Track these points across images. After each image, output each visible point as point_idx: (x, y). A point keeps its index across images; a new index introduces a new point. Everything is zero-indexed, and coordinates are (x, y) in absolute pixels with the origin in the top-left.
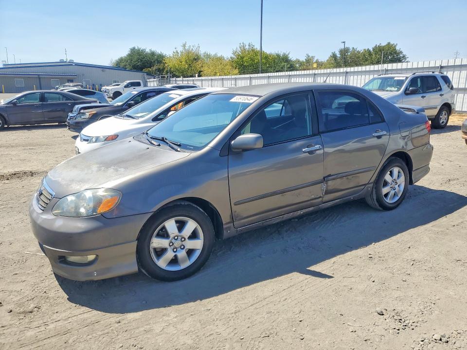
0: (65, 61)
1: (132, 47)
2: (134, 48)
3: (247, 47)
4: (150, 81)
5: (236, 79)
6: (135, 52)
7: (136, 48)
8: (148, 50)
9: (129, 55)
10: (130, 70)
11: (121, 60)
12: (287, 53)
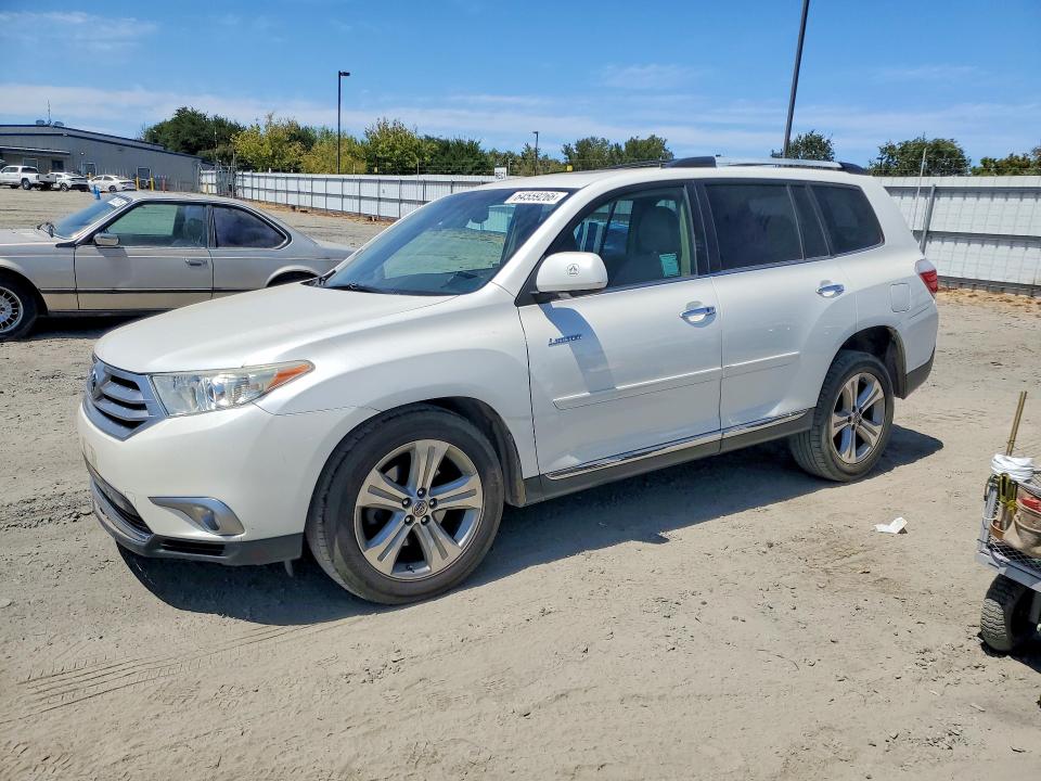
0: (46, 123)
1: (180, 107)
2: (185, 109)
3: (390, 126)
4: (206, 174)
5: (360, 181)
6: (186, 119)
7: (189, 109)
8: (210, 116)
9: (174, 121)
10: (176, 152)
11: (160, 128)
12: (477, 141)
